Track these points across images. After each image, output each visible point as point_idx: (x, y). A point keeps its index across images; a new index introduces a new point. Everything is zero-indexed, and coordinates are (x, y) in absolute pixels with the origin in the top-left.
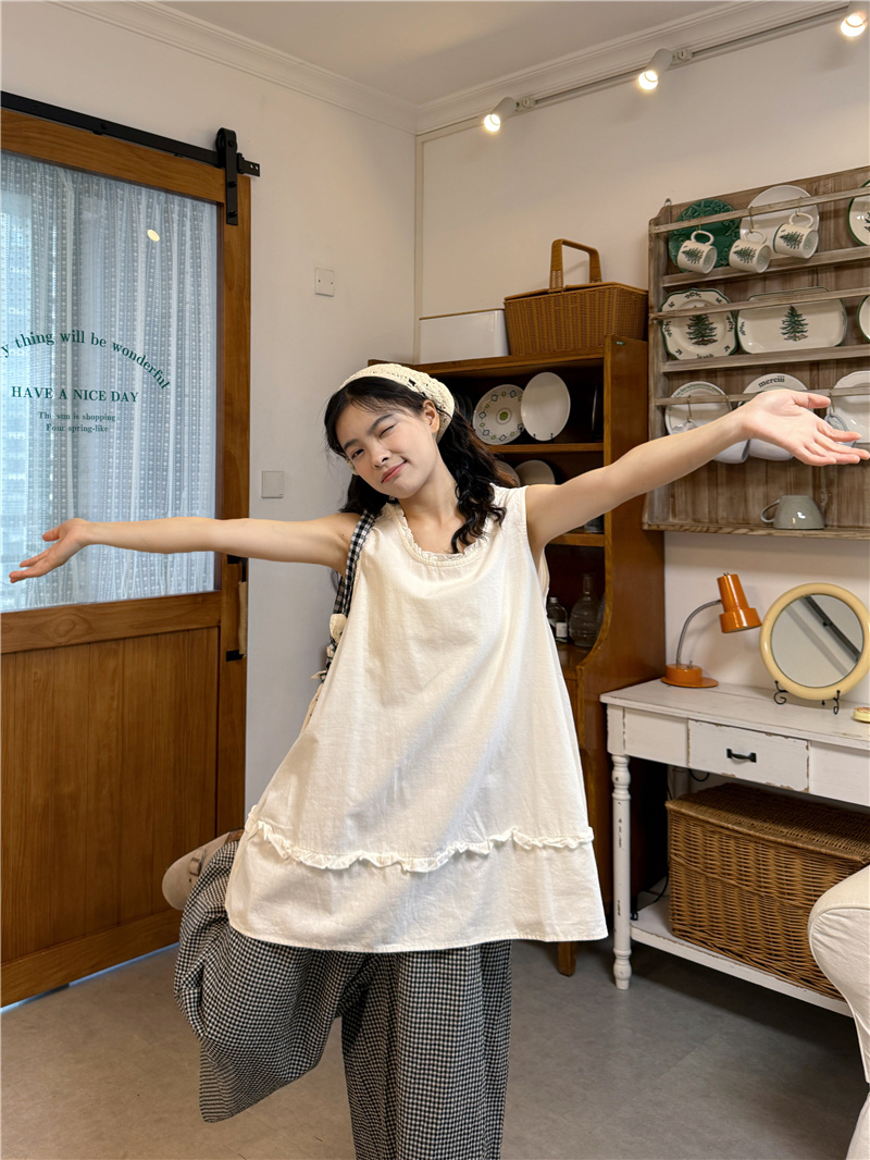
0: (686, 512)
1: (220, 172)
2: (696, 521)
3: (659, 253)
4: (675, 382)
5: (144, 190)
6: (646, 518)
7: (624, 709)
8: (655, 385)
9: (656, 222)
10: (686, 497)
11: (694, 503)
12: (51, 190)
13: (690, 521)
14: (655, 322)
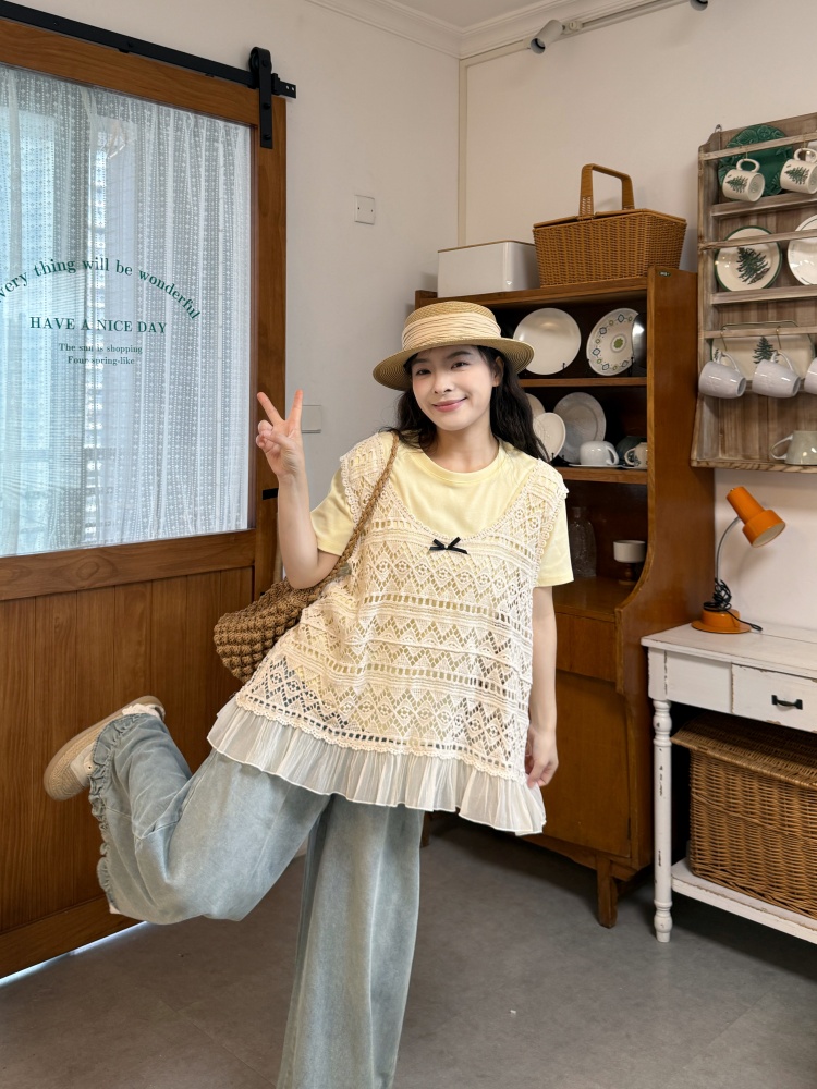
1: (254, 93)
3: (709, 181)
4: (725, 315)
6: (695, 455)
7: (666, 653)
8: (706, 318)
9: (706, 148)
10: (736, 433)
11: (744, 439)
12: (73, 109)
13: (739, 458)
14: (705, 252)
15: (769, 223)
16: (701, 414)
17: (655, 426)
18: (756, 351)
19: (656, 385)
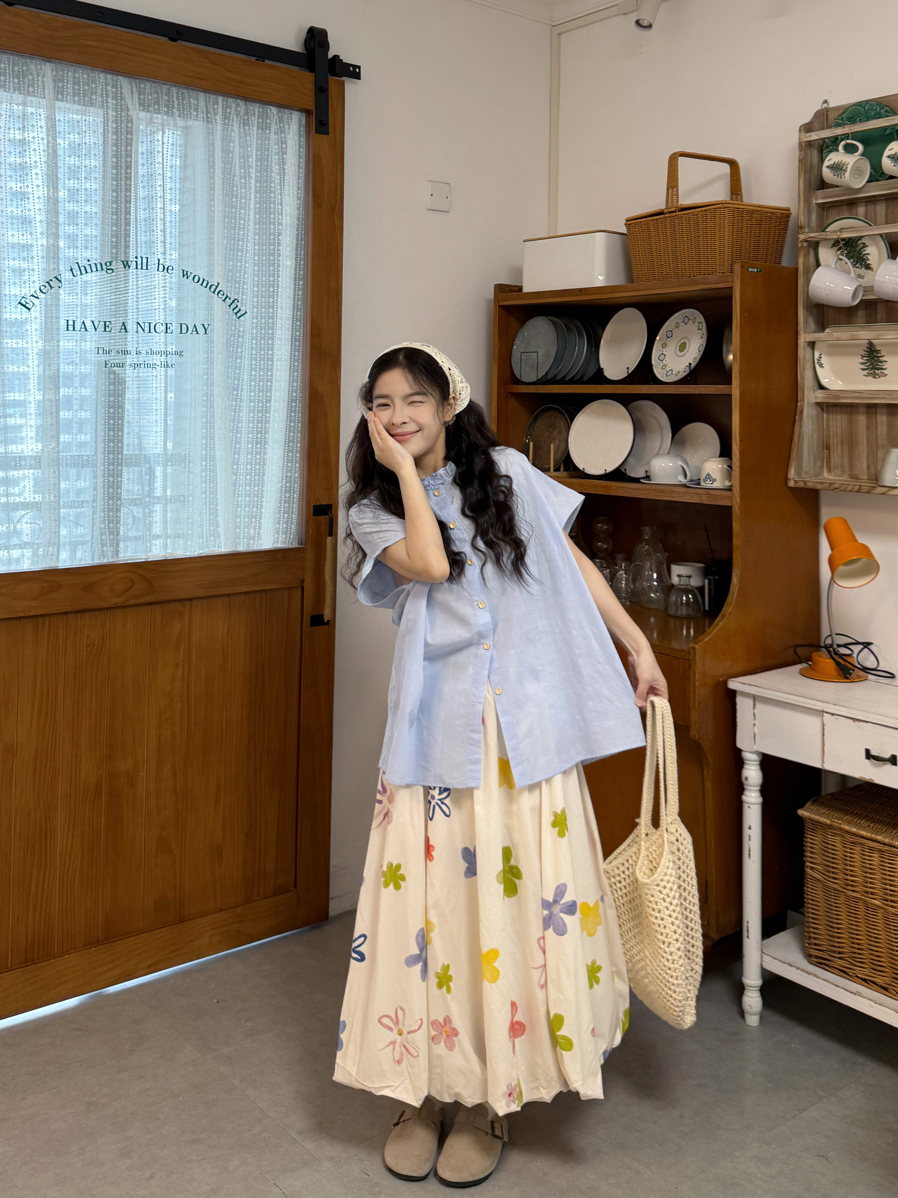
0: (843, 467)
1: (308, 77)
2: (854, 477)
3: (811, 166)
5: (220, 99)
6: (792, 473)
7: (755, 698)
8: (805, 318)
9: (807, 128)
10: (843, 449)
11: (851, 457)
12: (114, 102)
13: (846, 478)
14: (805, 244)
15: (878, 212)
16: (801, 426)
17: (741, 441)
18: (863, 356)
19: (742, 395)
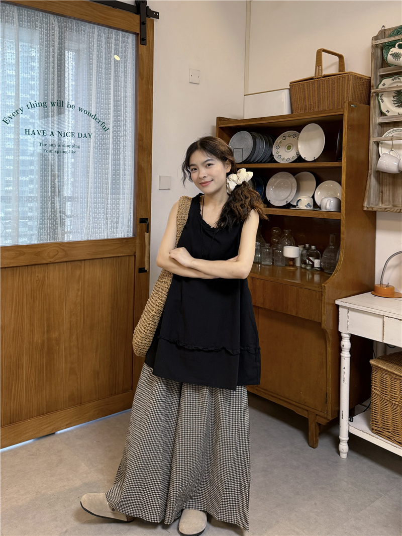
0: (389, 201)
1: (137, 17)
2: (394, 206)
3: (377, 56)
4: (385, 129)
6: (366, 204)
7: (348, 309)
8: (374, 130)
9: (376, 38)
10: (389, 193)
12: (46, 26)
13: (390, 206)
14: (374, 94)
16: (370, 182)
19: (347, 166)
